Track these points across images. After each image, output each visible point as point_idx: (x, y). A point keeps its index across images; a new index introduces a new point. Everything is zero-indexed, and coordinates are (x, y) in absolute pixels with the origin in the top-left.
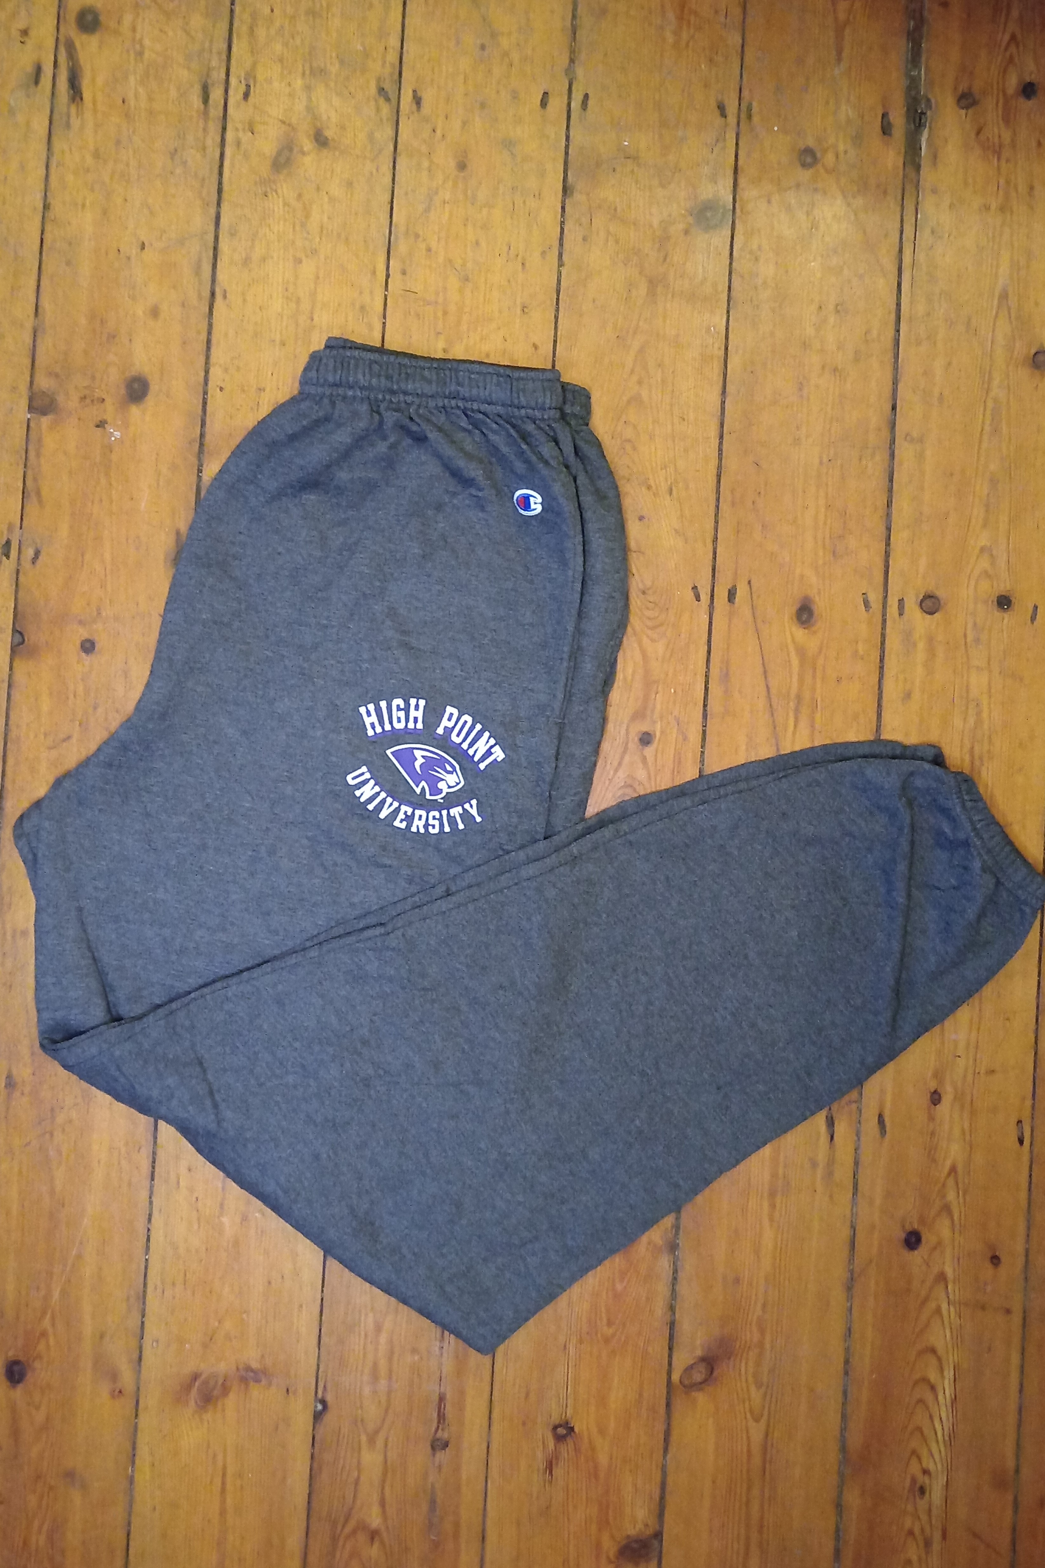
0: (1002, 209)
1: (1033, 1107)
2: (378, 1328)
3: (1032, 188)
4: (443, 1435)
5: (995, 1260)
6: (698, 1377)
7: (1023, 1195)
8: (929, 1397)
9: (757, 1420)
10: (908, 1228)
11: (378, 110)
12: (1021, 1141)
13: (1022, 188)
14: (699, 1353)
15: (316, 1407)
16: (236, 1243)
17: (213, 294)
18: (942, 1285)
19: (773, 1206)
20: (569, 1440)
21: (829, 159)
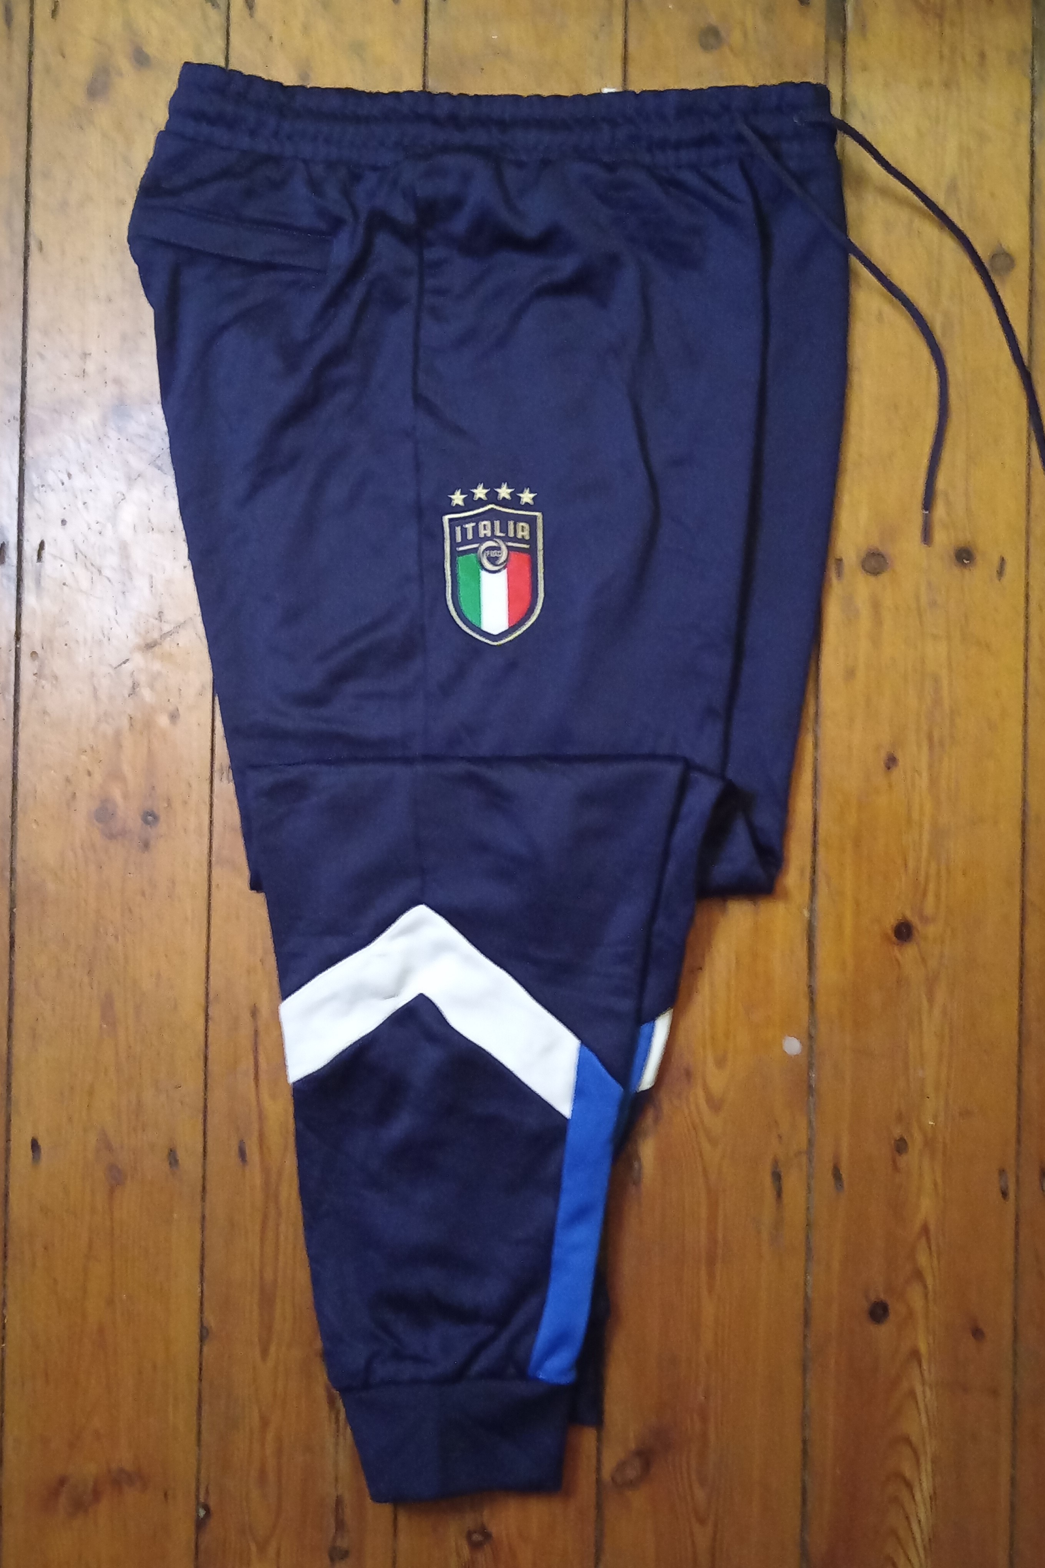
0: (947, 85)
1: (1018, 1153)
2: (265, 1423)
3: (982, 56)
4: (343, 1543)
5: (977, 1333)
6: (632, 1473)
7: (1009, 1257)
8: (905, 1494)
9: (702, 1521)
10: (873, 1298)
11: (205, 17)
12: (1004, 1194)
13: (972, 57)
14: (632, 1446)
15: (197, 1512)
16: (101, 1331)
17: (27, 247)
18: (915, 1364)
19: (711, 1275)
20: (487, 1548)
21: (736, 37)
